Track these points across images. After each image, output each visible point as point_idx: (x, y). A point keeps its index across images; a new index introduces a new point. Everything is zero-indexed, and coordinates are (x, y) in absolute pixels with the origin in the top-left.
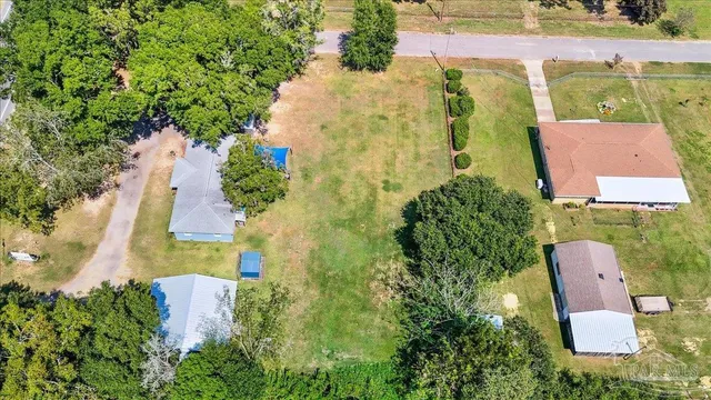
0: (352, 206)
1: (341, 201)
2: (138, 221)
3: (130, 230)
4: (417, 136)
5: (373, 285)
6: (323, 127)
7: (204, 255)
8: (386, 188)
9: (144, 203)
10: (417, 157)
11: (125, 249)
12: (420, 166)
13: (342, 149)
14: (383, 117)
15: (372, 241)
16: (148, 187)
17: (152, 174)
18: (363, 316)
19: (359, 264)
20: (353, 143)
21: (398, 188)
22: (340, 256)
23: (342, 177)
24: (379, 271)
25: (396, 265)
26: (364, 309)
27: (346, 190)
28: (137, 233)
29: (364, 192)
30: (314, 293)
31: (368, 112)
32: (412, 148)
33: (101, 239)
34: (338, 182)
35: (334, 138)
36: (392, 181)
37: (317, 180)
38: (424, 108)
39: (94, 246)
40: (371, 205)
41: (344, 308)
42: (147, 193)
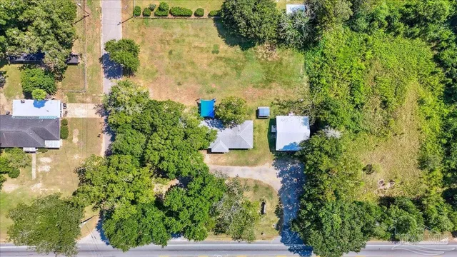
0: (228, 69)
1: (226, 74)
2: (242, 165)
3: (246, 167)
4: (182, 35)
5: (270, 59)
6: (179, 84)
7: (257, 133)
8: (217, 52)
9: (231, 165)
10: (196, 36)
11: (256, 168)
12: (202, 34)
13: (194, 74)
14: (171, 53)
15: (247, 60)
16: (223, 164)
17: (214, 164)
18: (284, 63)
19: (259, 66)
20: (189, 69)
21: (216, 46)
22: (256, 74)
23: (212, 74)
24: (263, 57)
25: (260, 50)
26: (281, 64)
27: (219, 72)
28: (247, 164)
29: (221, 63)
30: (273, 85)
31: (167, 60)
32: (191, 38)
33: (252, 179)
34: (215, 76)
35: (186, 78)
36: (212, 49)
37: (214, 86)
38: (163, 30)
39: (255, 181)
40: (227, 60)
41: (281, 72)
42: (226, 164)
